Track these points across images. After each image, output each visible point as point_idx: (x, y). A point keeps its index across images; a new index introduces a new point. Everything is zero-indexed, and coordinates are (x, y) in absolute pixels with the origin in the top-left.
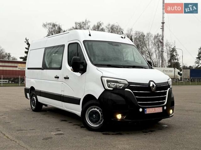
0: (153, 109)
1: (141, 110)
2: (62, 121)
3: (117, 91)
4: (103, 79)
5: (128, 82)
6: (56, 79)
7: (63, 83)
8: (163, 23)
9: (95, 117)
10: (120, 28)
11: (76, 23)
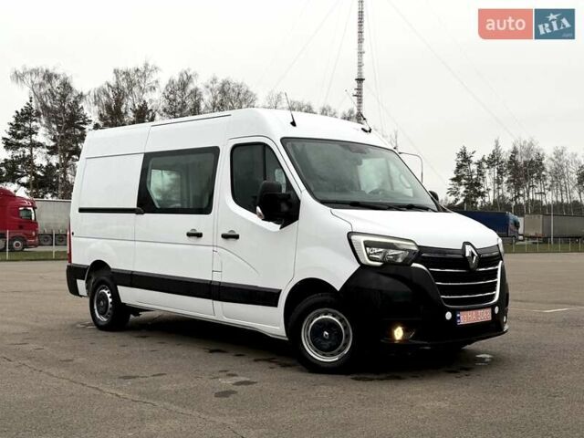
0: (474, 312)
1: (449, 316)
2: (212, 351)
3: (392, 270)
4: (354, 238)
5: (419, 247)
6: (193, 240)
7: (219, 250)
8: (360, 80)
9: (327, 338)
10: (247, 91)
11: (116, 72)
